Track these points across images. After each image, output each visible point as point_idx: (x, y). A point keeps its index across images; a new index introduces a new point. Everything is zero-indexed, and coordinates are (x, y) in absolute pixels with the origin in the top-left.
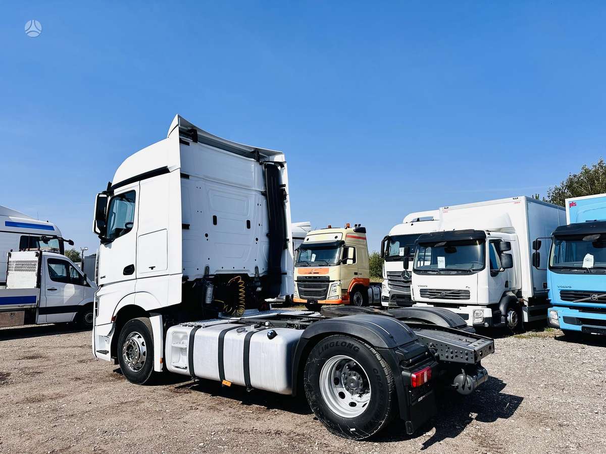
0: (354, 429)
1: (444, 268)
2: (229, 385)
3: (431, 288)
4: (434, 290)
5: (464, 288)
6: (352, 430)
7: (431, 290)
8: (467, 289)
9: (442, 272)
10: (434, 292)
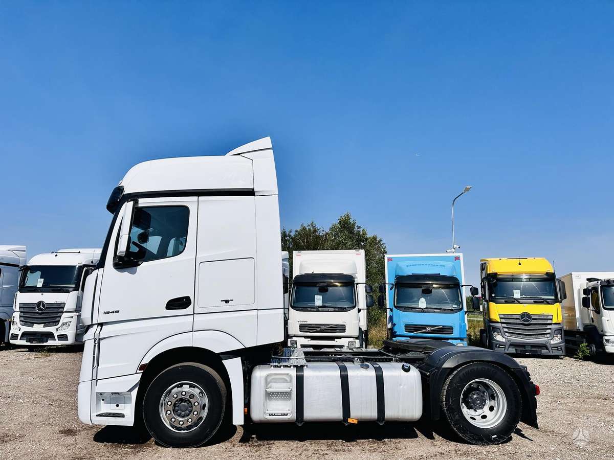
0: (496, 436)
1: (321, 305)
2: (357, 423)
3: (311, 323)
4: (313, 324)
5: (342, 323)
6: (493, 437)
7: (311, 325)
8: (344, 323)
9: (320, 309)
10: (314, 327)
